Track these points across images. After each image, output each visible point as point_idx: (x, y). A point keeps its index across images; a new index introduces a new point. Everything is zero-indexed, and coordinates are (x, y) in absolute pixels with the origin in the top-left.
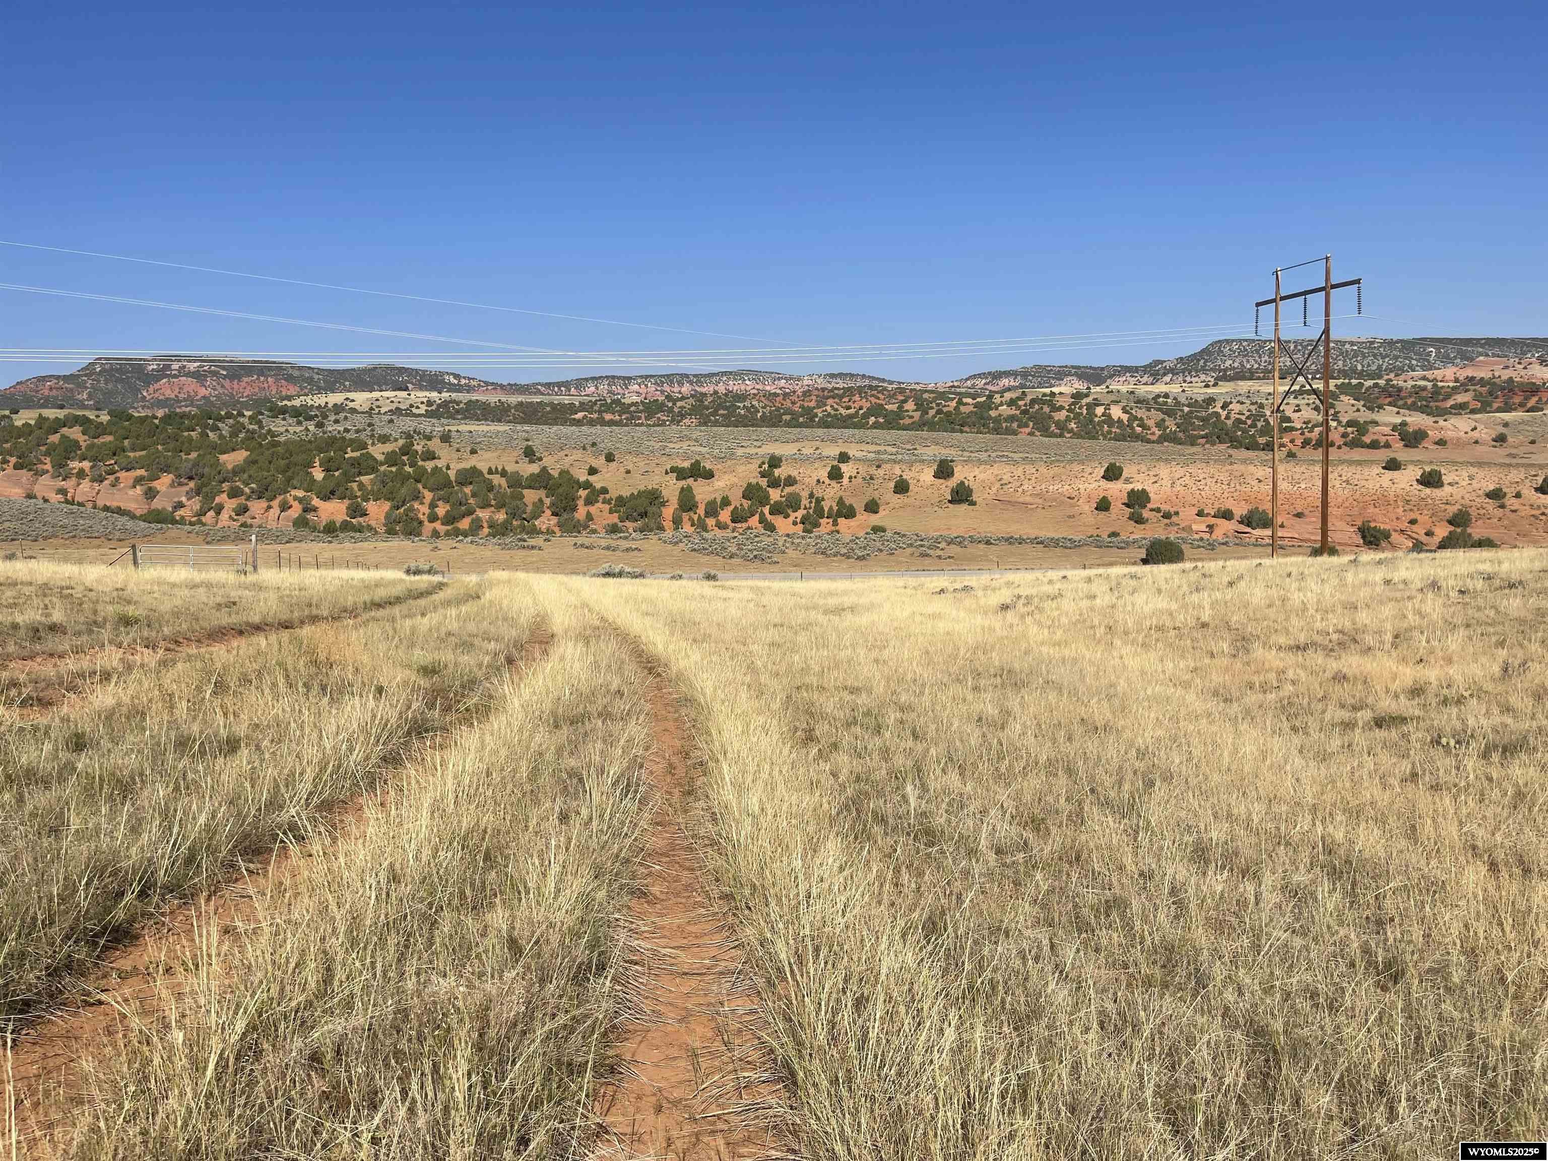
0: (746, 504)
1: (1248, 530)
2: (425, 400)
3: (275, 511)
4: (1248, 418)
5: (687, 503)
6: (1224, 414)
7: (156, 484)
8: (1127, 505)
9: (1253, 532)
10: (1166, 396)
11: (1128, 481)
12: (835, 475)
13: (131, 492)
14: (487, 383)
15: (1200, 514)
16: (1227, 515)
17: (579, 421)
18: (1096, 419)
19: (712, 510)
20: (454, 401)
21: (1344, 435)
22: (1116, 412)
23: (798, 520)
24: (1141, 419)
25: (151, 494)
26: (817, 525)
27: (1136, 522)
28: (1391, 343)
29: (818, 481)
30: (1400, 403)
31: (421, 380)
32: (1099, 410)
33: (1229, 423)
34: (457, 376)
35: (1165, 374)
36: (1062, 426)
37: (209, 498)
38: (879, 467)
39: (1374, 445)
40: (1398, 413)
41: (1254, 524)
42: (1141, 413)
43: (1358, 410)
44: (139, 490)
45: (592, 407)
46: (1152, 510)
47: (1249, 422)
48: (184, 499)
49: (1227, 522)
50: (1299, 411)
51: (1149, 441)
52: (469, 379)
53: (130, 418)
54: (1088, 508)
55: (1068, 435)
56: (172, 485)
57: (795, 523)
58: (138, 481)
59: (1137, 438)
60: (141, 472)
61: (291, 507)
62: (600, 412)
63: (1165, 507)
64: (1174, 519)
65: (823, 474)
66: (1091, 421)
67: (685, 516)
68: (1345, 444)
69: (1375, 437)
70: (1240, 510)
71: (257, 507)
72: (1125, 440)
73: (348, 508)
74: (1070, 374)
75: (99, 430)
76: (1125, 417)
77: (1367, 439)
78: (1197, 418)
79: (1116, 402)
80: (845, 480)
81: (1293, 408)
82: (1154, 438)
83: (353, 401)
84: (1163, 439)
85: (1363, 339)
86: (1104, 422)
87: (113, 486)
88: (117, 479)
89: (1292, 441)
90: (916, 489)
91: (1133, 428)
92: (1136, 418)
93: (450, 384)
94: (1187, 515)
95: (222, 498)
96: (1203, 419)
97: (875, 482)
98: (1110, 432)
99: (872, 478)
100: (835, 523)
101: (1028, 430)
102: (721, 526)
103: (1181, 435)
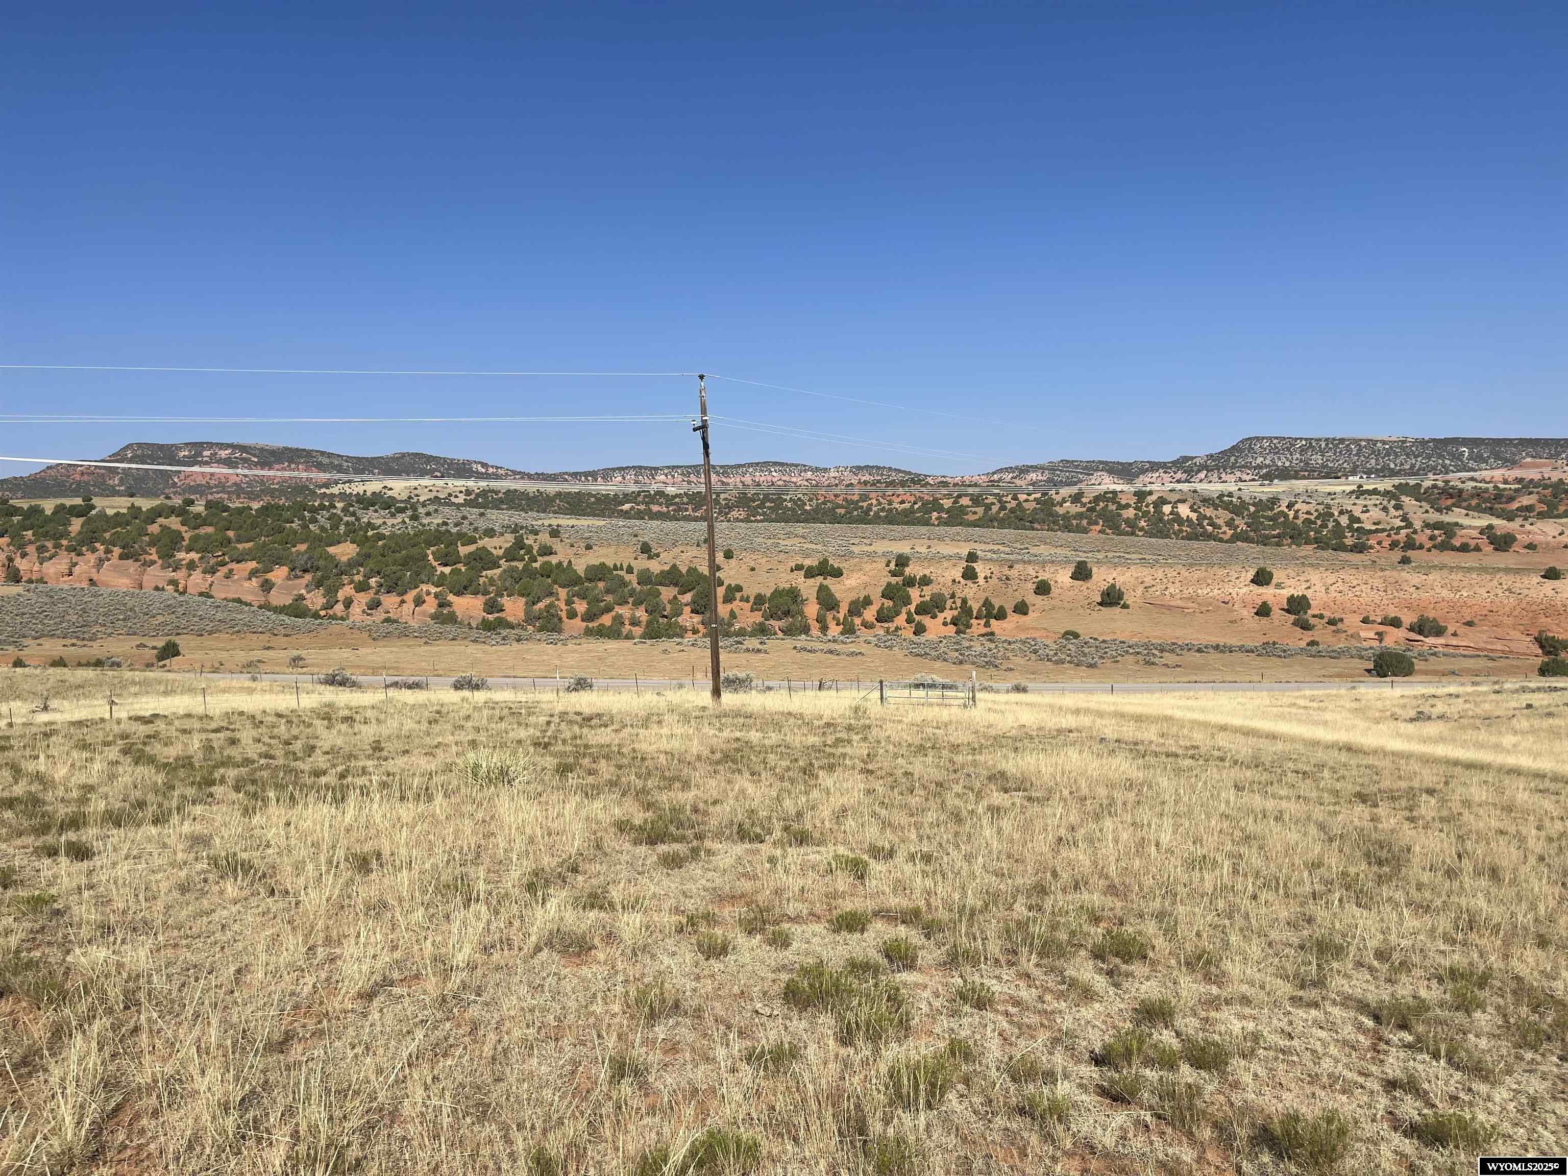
0: (889, 603)
1: (1421, 638)
2: (463, 489)
3: (409, 606)
4: (1316, 518)
5: (828, 602)
6: (1291, 514)
7: (269, 576)
8: (1288, 611)
9: (1427, 640)
10: (1230, 495)
11: (1279, 586)
12: (970, 575)
13: (246, 584)
14: (515, 473)
15: (1365, 621)
16: (1395, 623)
17: (626, 512)
18: (1166, 518)
19: (856, 608)
20: (493, 491)
21: (1432, 538)
22: (1184, 511)
23: (949, 620)
24: (1210, 518)
25: (267, 586)
26: (969, 626)
27: (1302, 628)
28: (1423, 443)
29: (954, 581)
30: (1464, 504)
31: (449, 469)
32: (1167, 509)
33: (1299, 522)
34: (484, 465)
35: (1199, 471)
36: (1130, 523)
37: (331, 592)
38: (1011, 567)
39: (1464, 548)
40: (1467, 515)
41: (1426, 632)
42: (1209, 512)
43: (1427, 512)
44: (255, 582)
45: (636, 498)
46: (1314, 616)
47: (1319, 522)
48: (303, 591)
49: (1396, 630)
50: (1367, 511)
51: (1221, 540)
52: (497, 468)
53: (226, 509)
54: (1247, 613)
55: (1141, 534)
56: (288, 578)
57: (945, 624)
58: (253, 573)
59: (1209, 537)
60: (253, 565)
61: (424, 602)
62: (647, 504)
63: (1327, 614)
64: (1340, 625)
65: (957, 573)
66: (1161, 520)
67: (829, 616)
68: (1434, 547)
69: (1464, 540)
70: (1408, 618)
71: (390, 601)
72: (1197, 539)
73: (485, 604)
74: (1097, 470)
75: (197, 522)
76: (1194, 516)
77: (1457, 542)
78: (1263, 516)
79: (1183, 501)
80: (981, 581)
81: (1360, 509)
82: (1226, 537)
83: (391, 489)
84: (1236, 538)
85: (1394, 439)
86: (1174, 520)
87: (227, 577)
88: (231, 571)
89: (1379, 543)
90: (1057, 591)
91: (1203, 527)
92: (1205, 517)
93: (477, 472)
94: (1352, 621)
95: (347, 591)
96: (1270, 519)
97: (1012, 582)
98: (1181, 531)
99: (1008, 579)
100: (987, 625)
101: (1098, 528)
102: (867, 625)
103: (1252, 534)
